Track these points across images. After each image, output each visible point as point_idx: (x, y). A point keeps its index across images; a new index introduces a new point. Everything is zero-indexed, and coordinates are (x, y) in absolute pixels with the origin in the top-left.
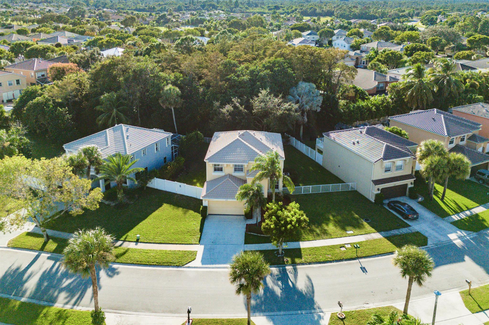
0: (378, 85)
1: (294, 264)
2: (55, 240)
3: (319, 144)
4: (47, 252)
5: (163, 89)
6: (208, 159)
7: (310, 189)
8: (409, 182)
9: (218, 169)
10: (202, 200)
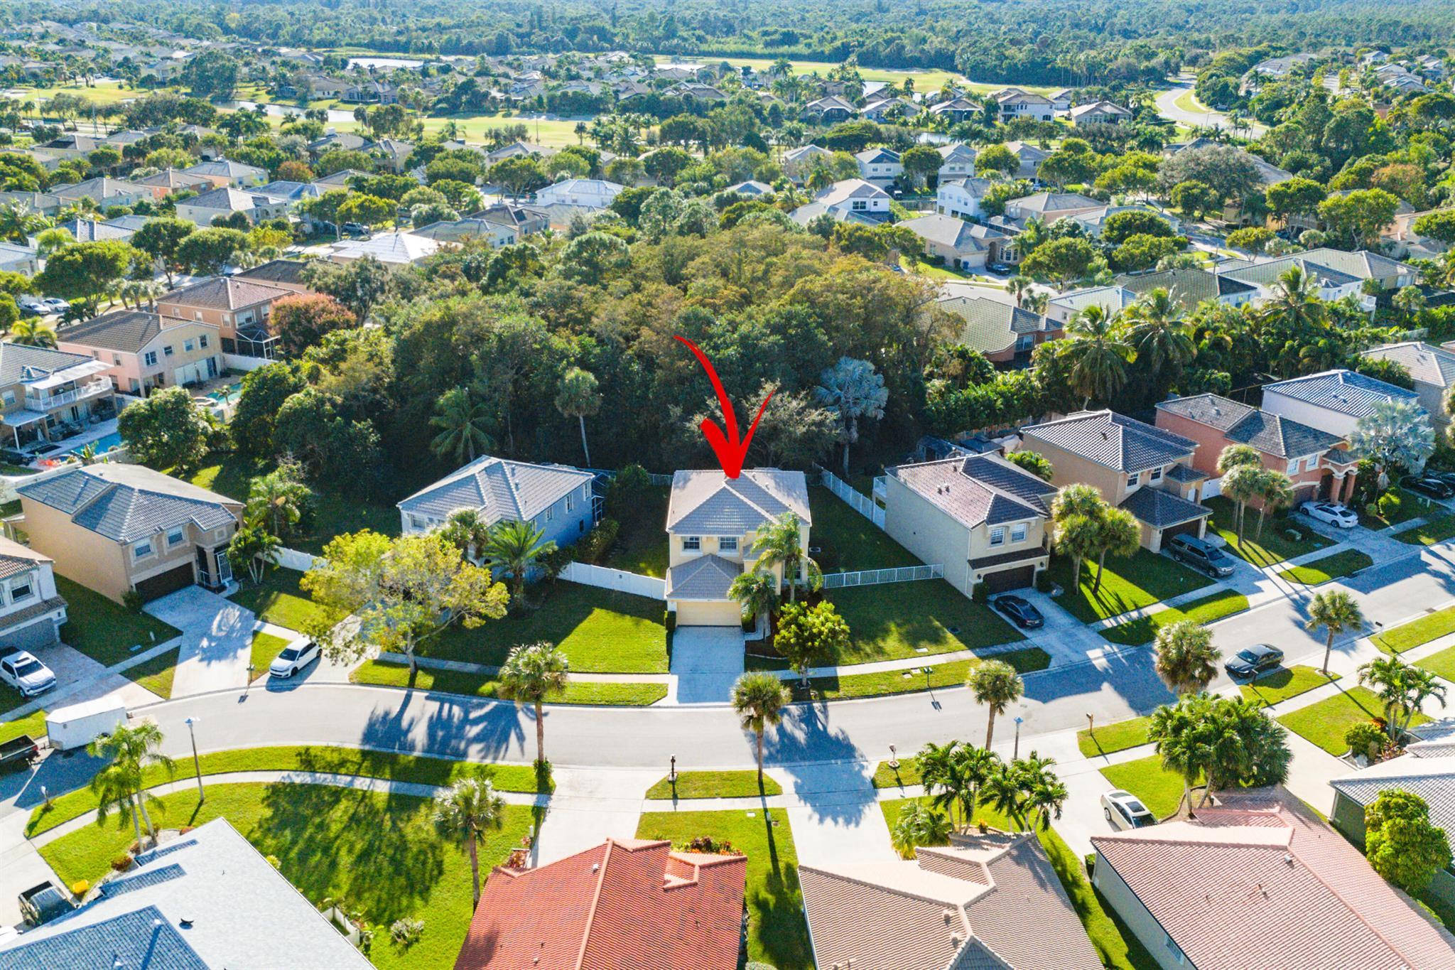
0: (1020, 339)
1: (823, 699)
2: (428, 671)
3: (879, 489)
4: (421, 690)
5: (562, 377)
6: (673, 528)
7: (858, 577)
8: (1039, 563)
9: (692, 544)
10: (665, 602)
